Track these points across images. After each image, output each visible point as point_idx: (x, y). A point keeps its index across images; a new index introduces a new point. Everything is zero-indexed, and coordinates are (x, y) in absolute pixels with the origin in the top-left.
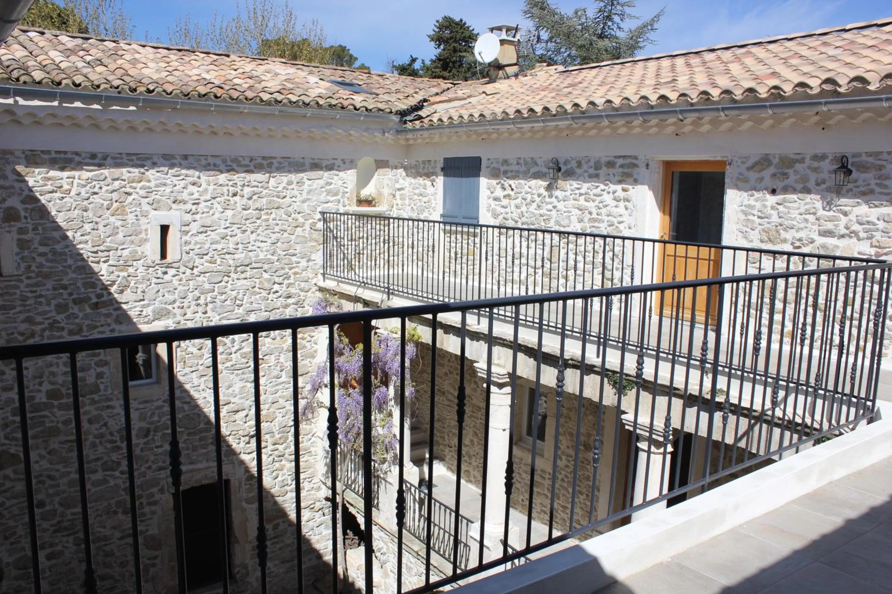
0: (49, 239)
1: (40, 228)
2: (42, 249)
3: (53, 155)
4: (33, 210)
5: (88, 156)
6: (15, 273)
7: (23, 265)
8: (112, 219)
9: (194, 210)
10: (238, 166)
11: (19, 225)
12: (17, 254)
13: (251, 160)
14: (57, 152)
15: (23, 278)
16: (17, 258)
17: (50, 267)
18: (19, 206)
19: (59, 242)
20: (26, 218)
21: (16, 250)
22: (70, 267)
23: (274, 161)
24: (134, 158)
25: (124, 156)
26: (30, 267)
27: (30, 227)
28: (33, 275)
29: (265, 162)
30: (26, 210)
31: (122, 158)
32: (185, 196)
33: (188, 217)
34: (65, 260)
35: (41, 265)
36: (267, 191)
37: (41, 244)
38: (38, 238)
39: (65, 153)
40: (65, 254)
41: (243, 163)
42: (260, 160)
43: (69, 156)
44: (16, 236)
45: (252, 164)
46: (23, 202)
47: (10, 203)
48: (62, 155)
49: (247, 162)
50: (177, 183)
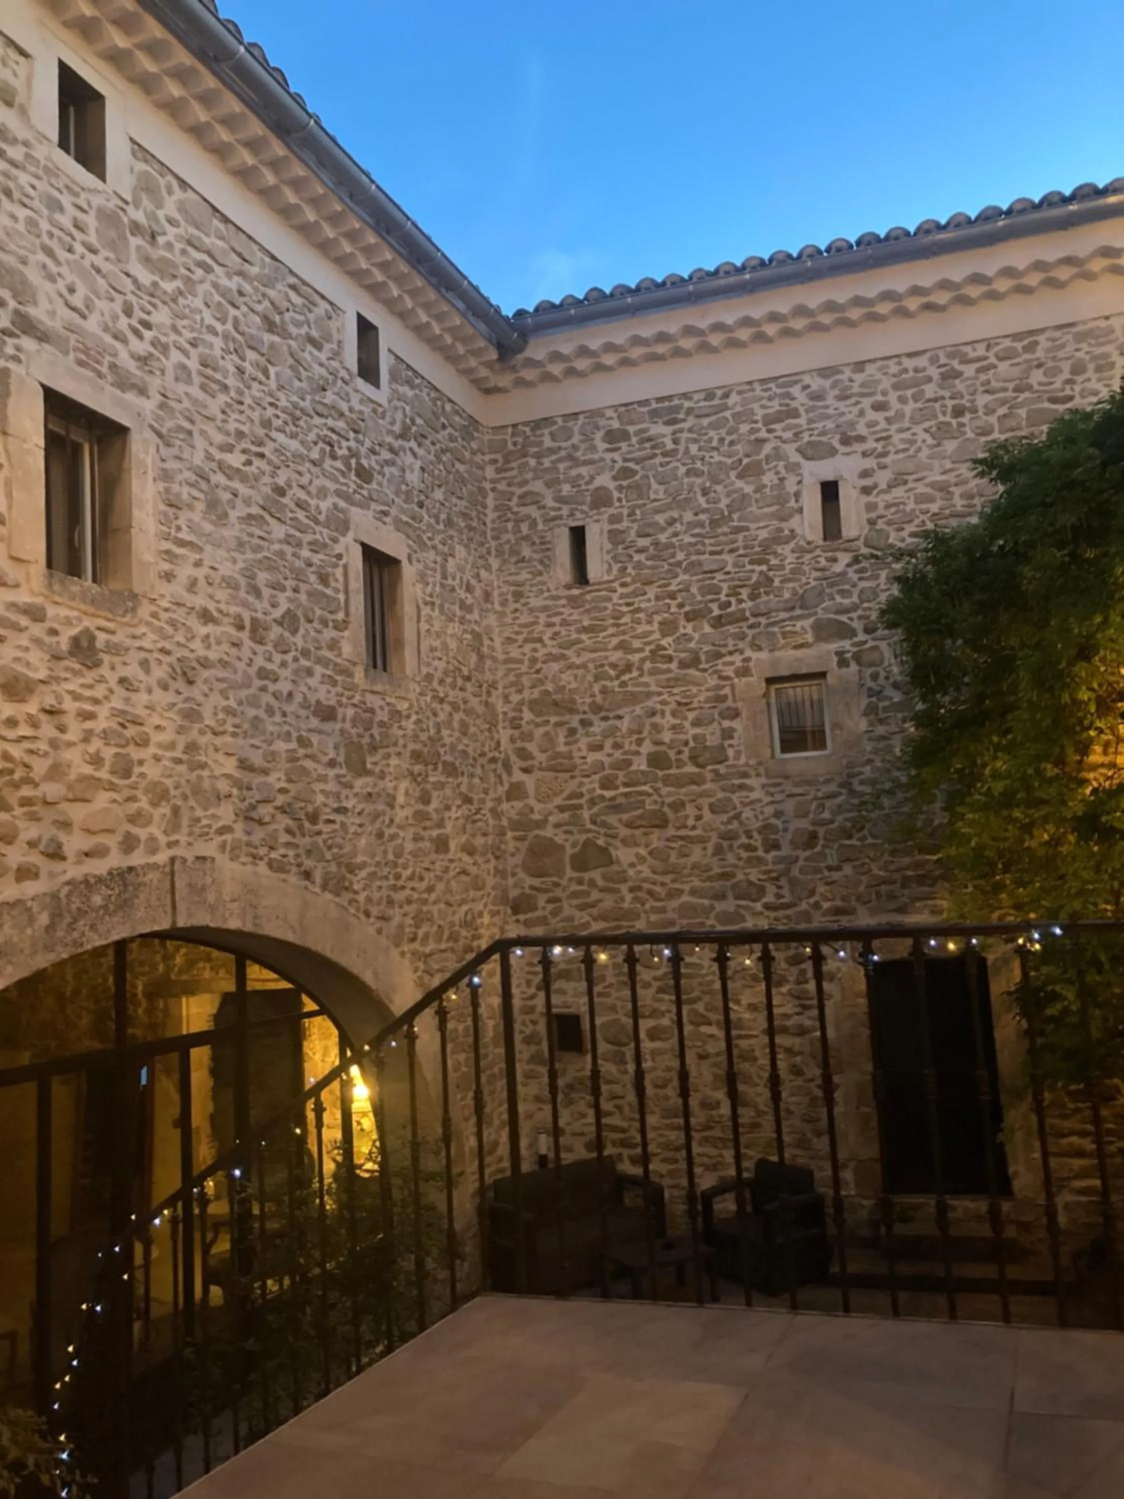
0: (650, 525)
1: (638, 512)
2: (642, 542)
3: (654, 405)
4: (629, 487)
5: (702, 396)
6: (606, 578)
7: (616, 568)
8: (739, 484)
9: (880, 449)
10: (961, 362)
11: (611, 511)
12: (608, 552)
13: (988, 348)
14: (659, 400)
15: (616, 585)
16: (608, 557)
17: (652, 568)
18: (611, 485)
19: (663, 529)
20: (620, 500)
21: (608, 546)
22: (679, 564)
23: (1041, 338)
24: (772, 385)
25: (757, 386)
26: (625, 568)
27: (625, 512)
28: (628, 580)
29: (1019, 346)
30: (620, 488)
31: (753, 390)
32: (862, 430)
33: (870, 463)
34: (673, 556)
35: (639, 566)
36: (1027, 395)
37: (640, 535)
38: (635, 526)
39: (670, 398)
40: (672, 546)
41: (972, 355)
42: (1007, 343)
43: (676, 402)
44: (607, 527)
45: (991, 354)
46: (615, 478)
47: (599, 481)
48: (666, 404)
49: (981, 351)
50: (846, 410)
